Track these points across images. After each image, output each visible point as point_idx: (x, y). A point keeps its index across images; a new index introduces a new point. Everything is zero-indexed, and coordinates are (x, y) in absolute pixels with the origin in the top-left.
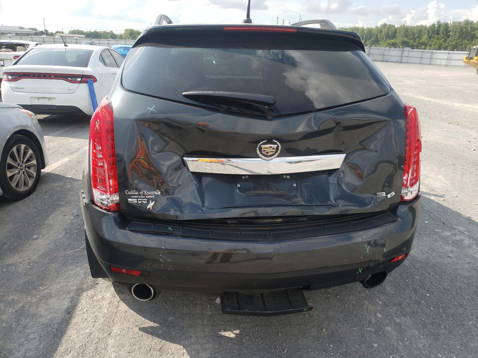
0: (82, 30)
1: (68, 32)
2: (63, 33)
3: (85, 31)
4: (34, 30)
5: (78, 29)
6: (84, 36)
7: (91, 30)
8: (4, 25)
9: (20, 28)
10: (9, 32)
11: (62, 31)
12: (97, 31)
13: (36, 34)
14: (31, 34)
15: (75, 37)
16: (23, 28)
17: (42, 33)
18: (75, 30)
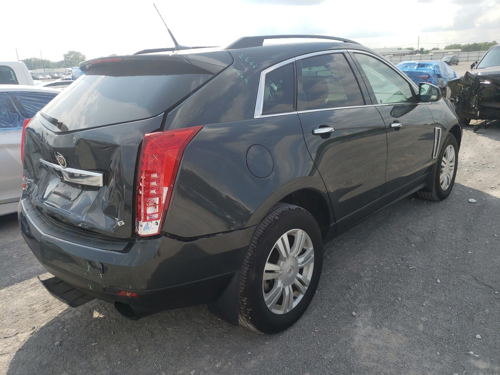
0: (460, 44)
1: (444, 47)
2: (438, 49)
3: (463, 44)
4: (410, 50)
5: (456, 44)
6: (460, 50)
7: (469, 43)
8: (386, 47)
9: (398, 49)
10: (388, 54)
11: (437, 47)
12: (477, 43)
13: (411, 53)
14: (407, 54)
15: (448, 52)
16: (400, 49)
17: (417, 52)
18: (452, 45)
